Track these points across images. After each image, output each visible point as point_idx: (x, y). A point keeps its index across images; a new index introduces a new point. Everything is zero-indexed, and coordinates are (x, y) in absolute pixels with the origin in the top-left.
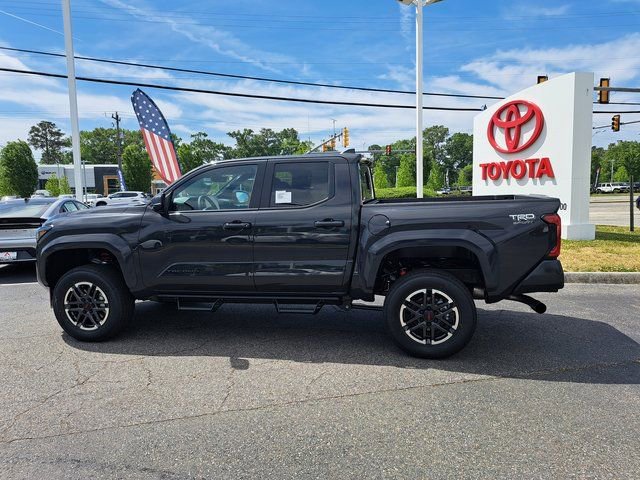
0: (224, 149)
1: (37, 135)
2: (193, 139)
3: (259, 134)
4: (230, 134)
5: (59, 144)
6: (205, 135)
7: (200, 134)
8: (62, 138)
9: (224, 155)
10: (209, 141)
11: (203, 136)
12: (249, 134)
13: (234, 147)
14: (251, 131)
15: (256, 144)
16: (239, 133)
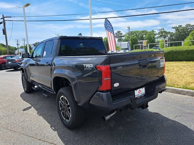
0: (170, 33)
1: (116, 35)
2: (160, 31)
3: (185, 26)
4: (173, 28)
5: (122, 36)
6: (164, 29)
7: (162, 29)
8: (122, 35)
9: (170, 35)
10: (165, 31)
11: (163, 30)
12: (180, 27)
13: (174, 32)
14: (181, 26)
15: (183, 30)
16: (176, 27)
